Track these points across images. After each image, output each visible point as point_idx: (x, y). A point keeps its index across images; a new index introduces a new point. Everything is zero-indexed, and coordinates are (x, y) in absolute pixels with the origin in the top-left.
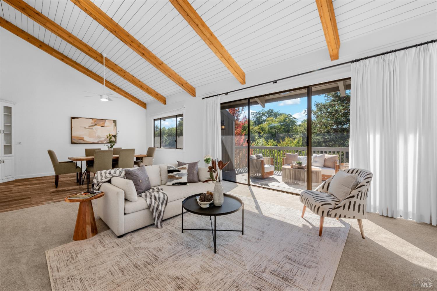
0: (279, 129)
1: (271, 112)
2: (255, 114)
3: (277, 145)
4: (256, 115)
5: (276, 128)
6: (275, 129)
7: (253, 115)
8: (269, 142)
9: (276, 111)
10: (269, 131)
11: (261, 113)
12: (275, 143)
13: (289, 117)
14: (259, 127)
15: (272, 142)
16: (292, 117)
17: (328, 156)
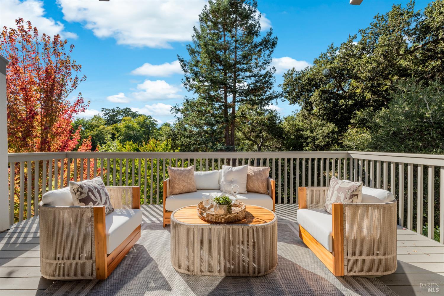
0: (139, 131)
1: (128, 112)
2: (107, 111)
3: (137, 150)
4: (109, 113)
5: (135, 130)
6: (133, 130)
7: (104, 113)
8: (125, 145)
9: (134, 111)
10: (126, 133)
11: (116, 110)
12: (135, 146)
13: (149, 119)
14: (112, 127)
15: (131, 145)
16: (152, 119)
17: (251, 169)
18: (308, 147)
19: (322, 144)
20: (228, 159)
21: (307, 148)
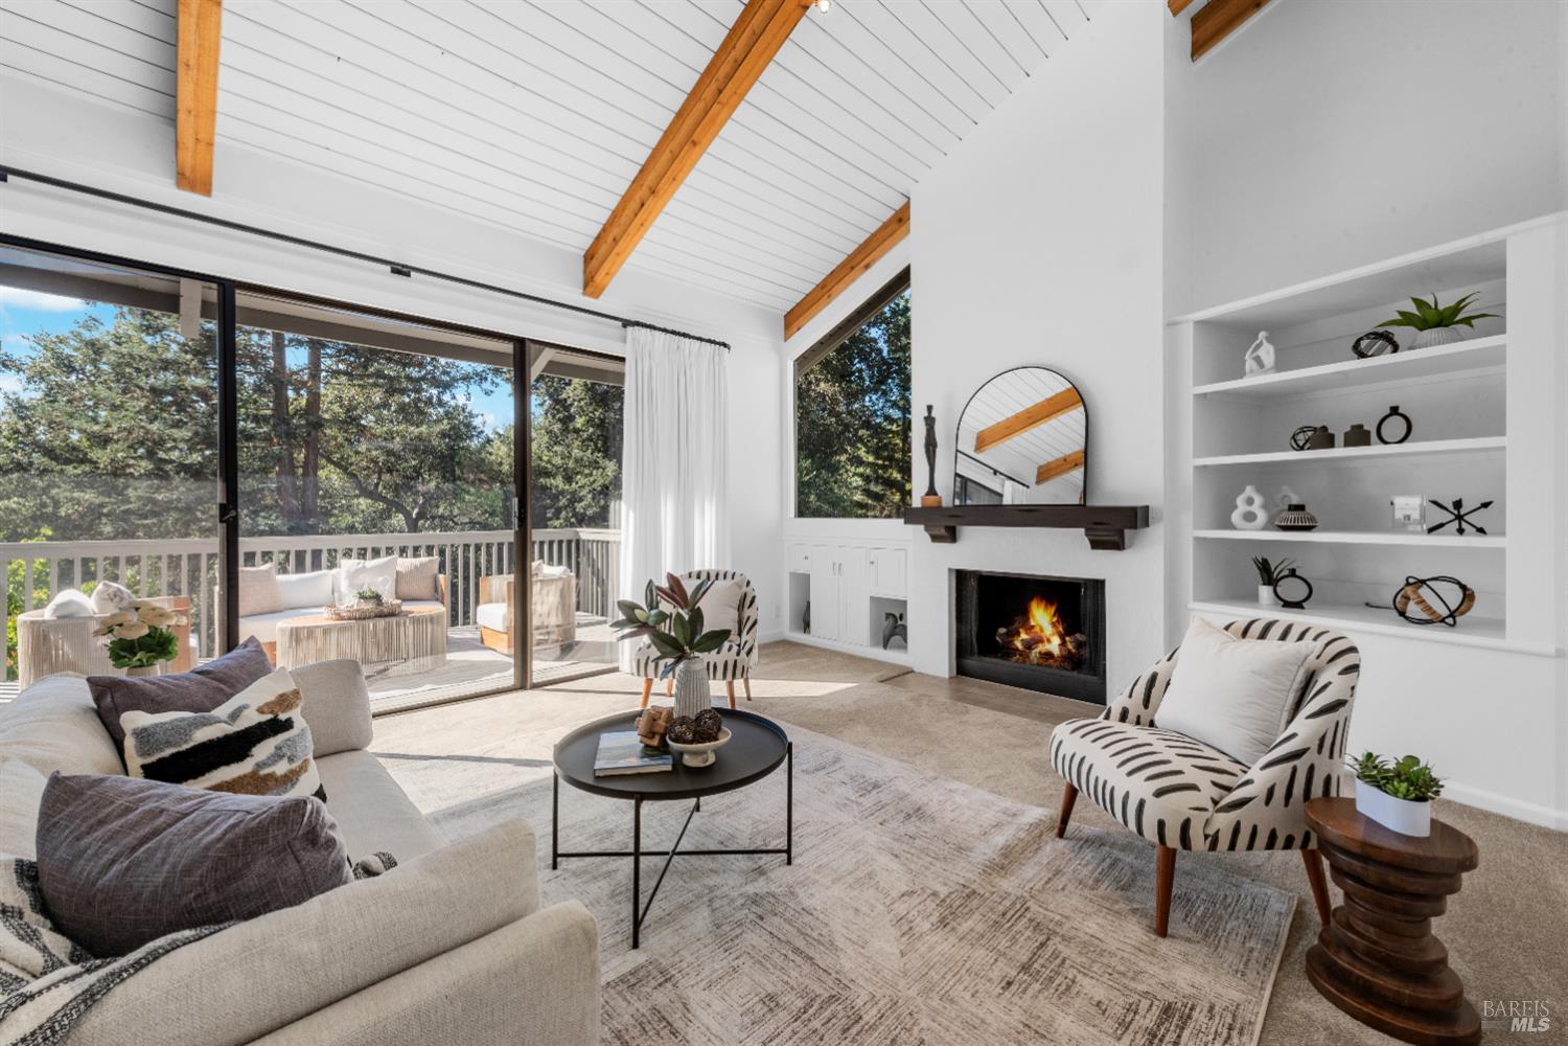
17: (405, 564)
18: (558, 518)
19: (590, 512)
20: (362, 549)
21: (557, 523)
